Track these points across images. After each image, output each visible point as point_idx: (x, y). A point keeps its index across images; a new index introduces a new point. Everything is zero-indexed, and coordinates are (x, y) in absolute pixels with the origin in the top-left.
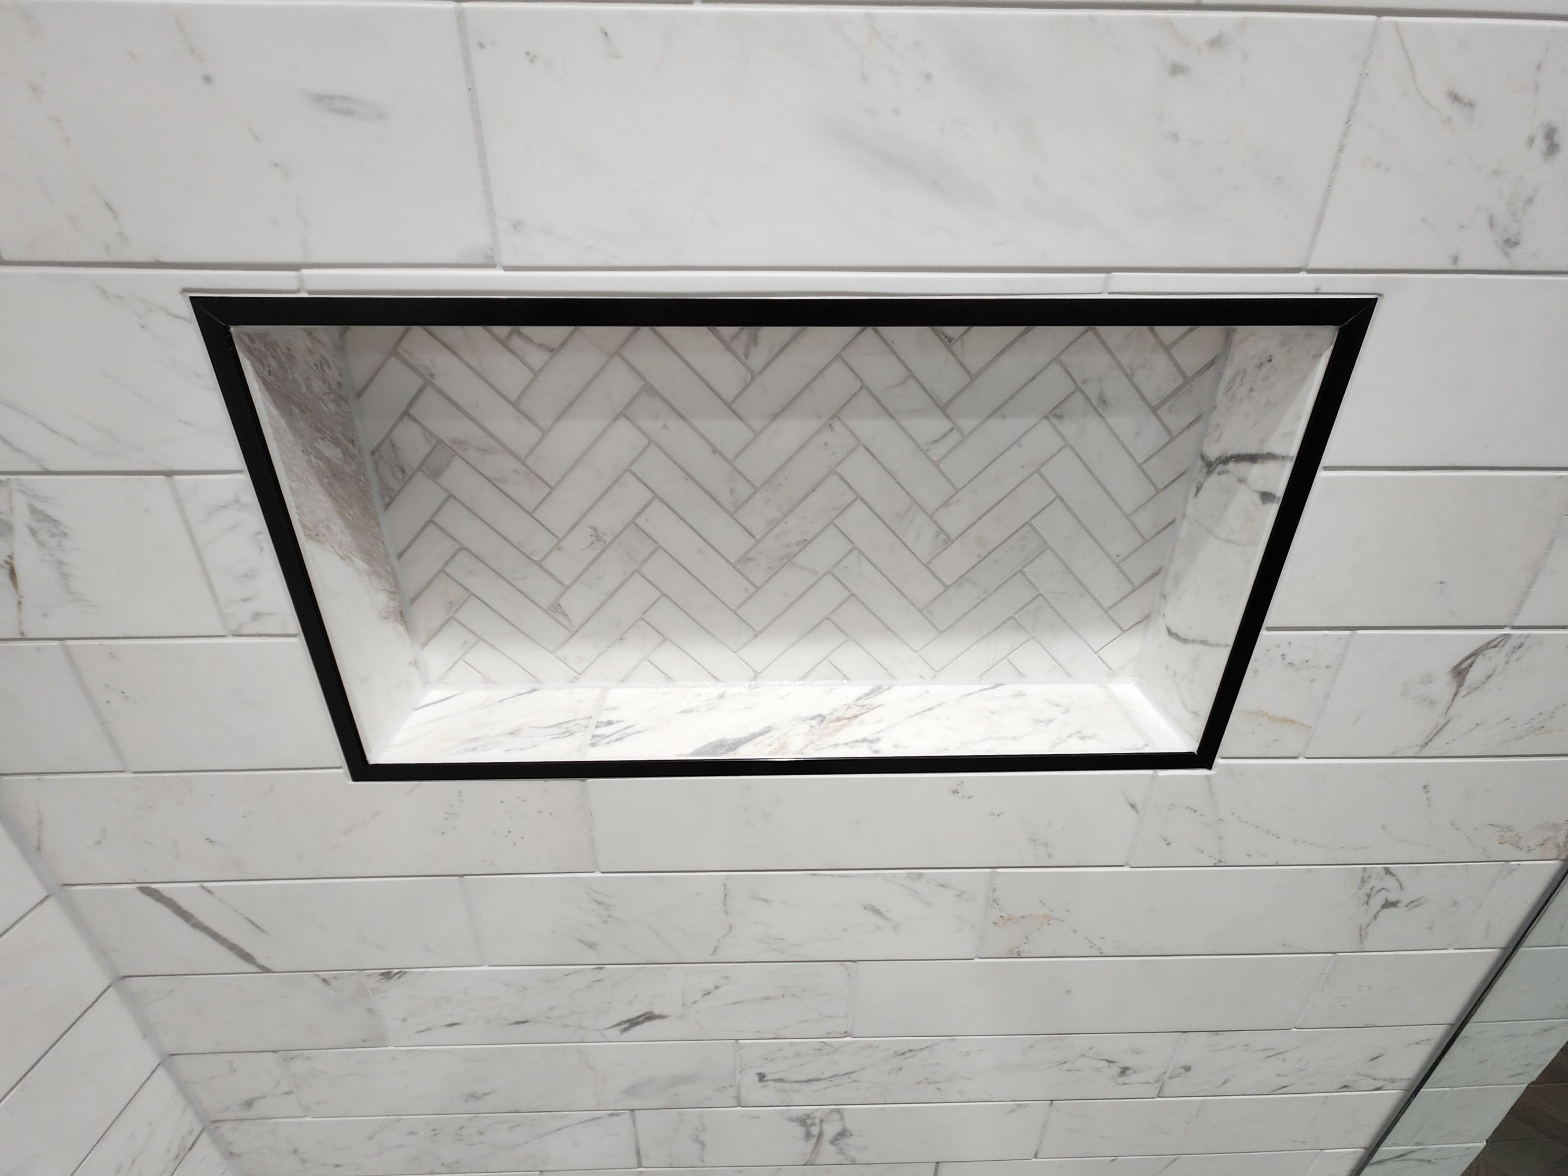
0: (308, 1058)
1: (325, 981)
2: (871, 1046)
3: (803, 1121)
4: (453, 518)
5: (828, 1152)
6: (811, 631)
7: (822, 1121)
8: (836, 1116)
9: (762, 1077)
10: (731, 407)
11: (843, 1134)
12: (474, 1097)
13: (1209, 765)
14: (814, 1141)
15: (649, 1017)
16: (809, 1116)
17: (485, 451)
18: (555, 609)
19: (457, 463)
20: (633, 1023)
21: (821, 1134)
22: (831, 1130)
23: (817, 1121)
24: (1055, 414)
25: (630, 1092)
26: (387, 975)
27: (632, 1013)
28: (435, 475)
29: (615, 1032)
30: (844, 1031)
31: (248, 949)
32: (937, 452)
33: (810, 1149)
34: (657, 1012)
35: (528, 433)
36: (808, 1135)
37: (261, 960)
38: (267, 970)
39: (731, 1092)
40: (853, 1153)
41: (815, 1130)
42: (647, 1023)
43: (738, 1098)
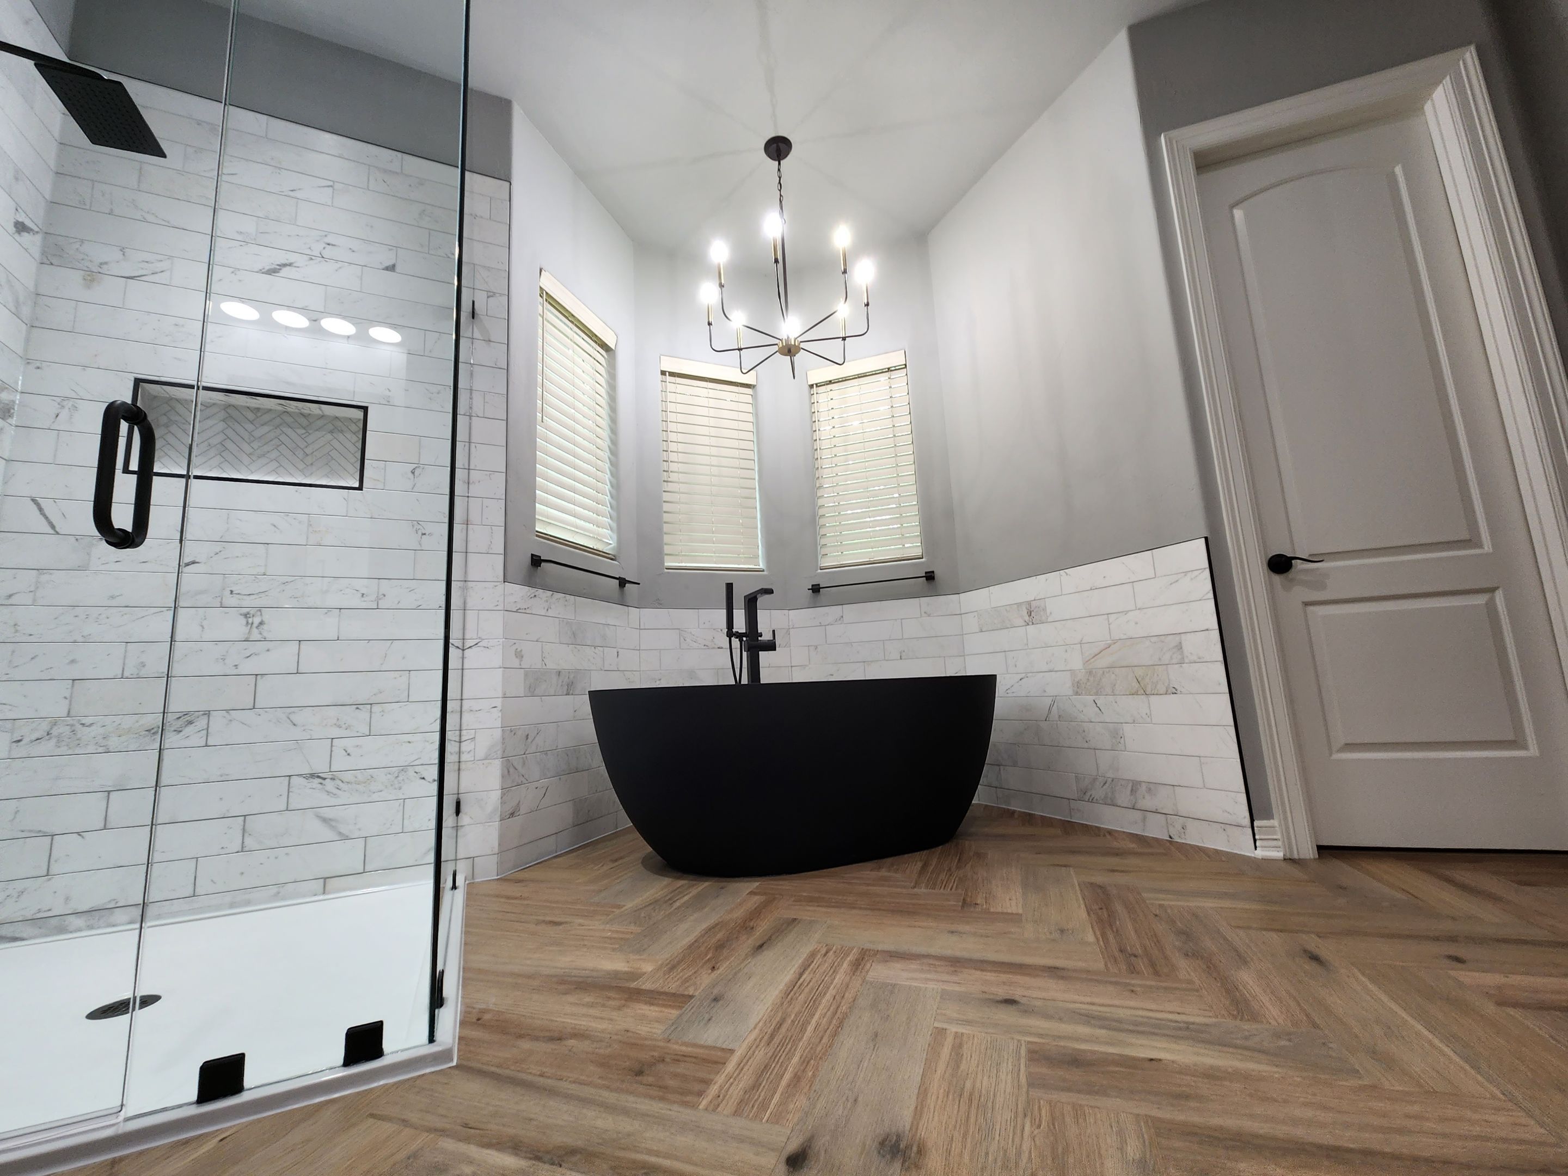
0: (51, 574)
1: (77, 539)
2: (272, 579)
3: (246, 615)
5: (255, 634)
7: (253, 616)
8: (259, 613)
9: (232, 592)
11: (261, 623)
12: (113, 597)
13: (362, 490)
14: (249, 626)
15: (194, 563)
16: (248, 613)
17: (184, 424)
19: (175, 426)
20: (187, 564)
21: (252, 623)
22: (257, 620)
23: (251, 615)
27: (189, 560)
30: (263, 571)
31: (54, 523)
33: (247, 632)
34: (197, 561)
36: (247, 624)
37: (57, 529)
38: (58, 533)
39: (219, 599)
40: (265, 634)
41: (250, 620)
42: (192, 565)
43: (221, 603)
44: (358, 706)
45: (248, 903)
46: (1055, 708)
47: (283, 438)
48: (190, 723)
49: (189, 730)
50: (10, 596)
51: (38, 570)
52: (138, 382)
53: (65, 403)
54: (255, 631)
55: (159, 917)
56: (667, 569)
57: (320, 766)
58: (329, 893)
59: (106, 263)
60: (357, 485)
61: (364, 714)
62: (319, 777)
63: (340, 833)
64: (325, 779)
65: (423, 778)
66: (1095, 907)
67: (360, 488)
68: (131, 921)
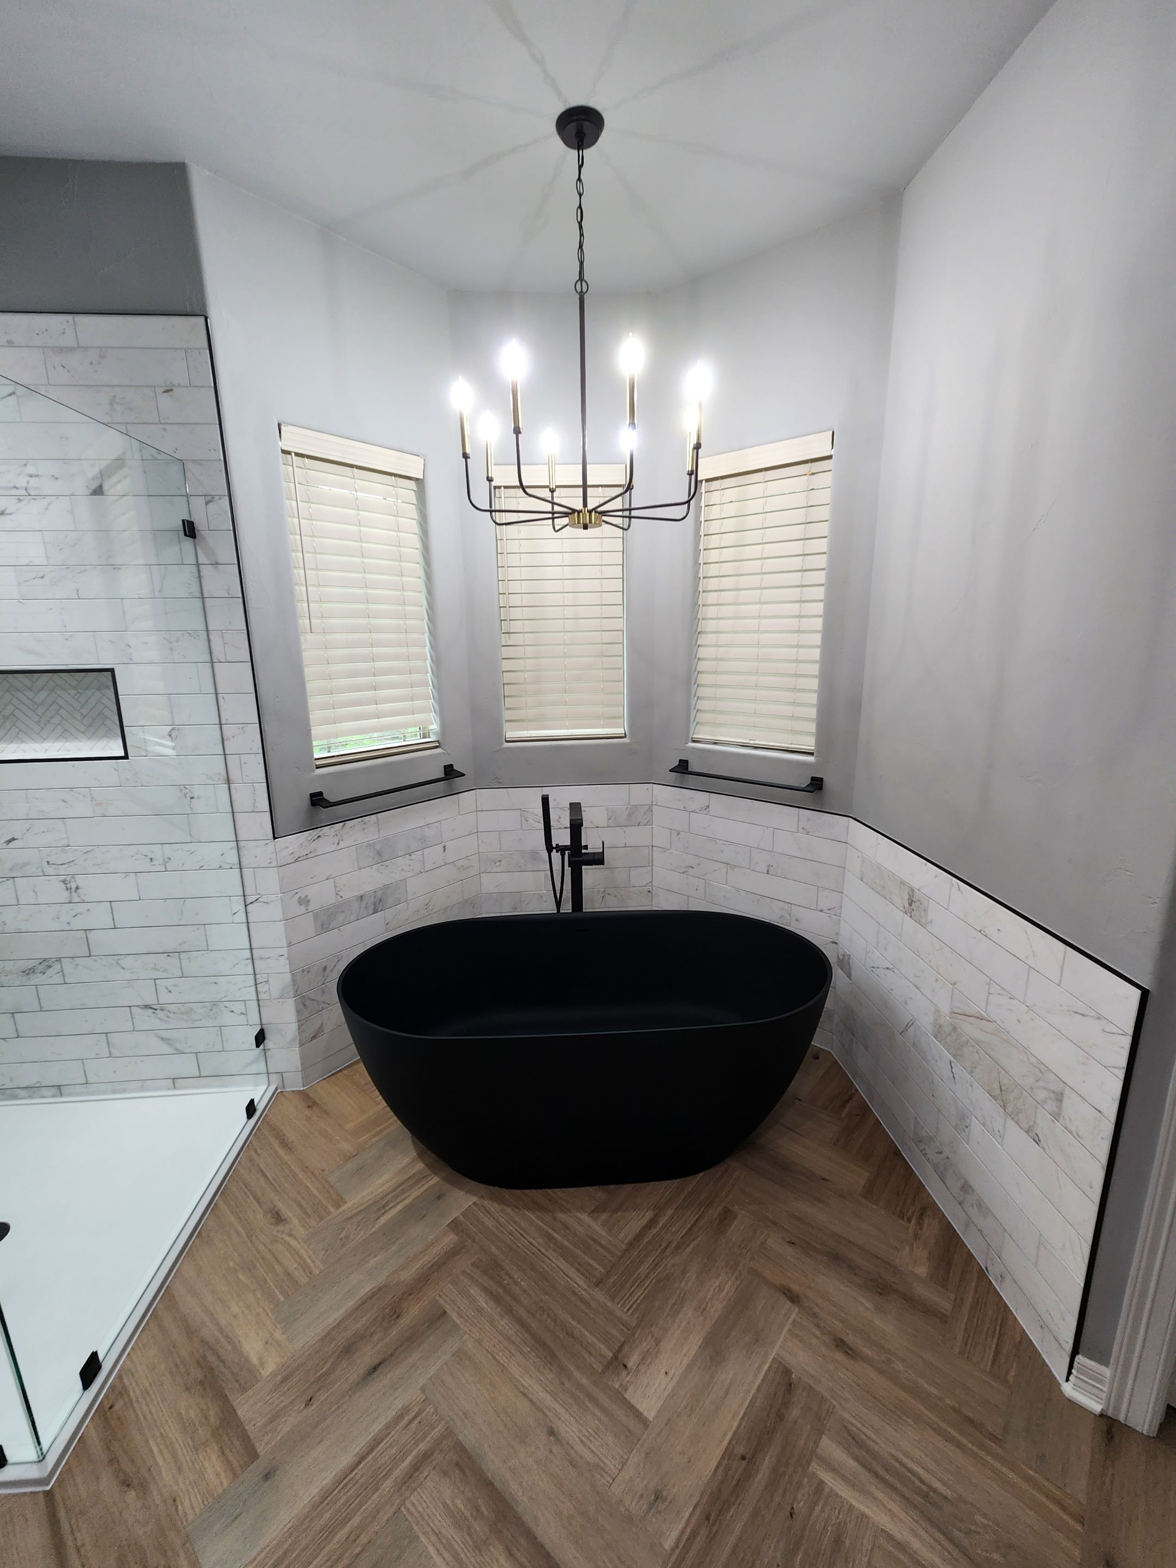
2: (75, 850)
3: (64, 882)
5: (75, 897)
6: (57, 739)
7: (70, 882)
8: (73, 880)
9: (48, 862)
10: (30, 689)
11: (77, 888)
13: (127, 760)
14: (69, 891)
15: (13, 839)
16: (65, 880)
20: (9, 841)
21: (71, 888)
22: (74, 886)
23: (68, 882)
24: (99, 689)
25: (11, 869)
27: (9, 838)
30: (67, 843)
32: (76, 697)
33: (69, 895)
34: (15, 838)
36: (67, 889)
39: (40, 869)
40: (83, 897)
41: (68, 885)
42: (13, 842)
43: (43, 872)
44: (169, 954)
45: (124, 1091)
46: (911, 1030)
47: (60, 701)
48: (49, 967)
49: (50, 972)
54: (74, 894)
55: (69, 1095)
56: (507, 742)
57: (151, 1001)
58: (178, 1089)
60: (123, 754)
61: (174, 960)
62: (151, 1008)
63: (177, 1049)
64: (156, 1010)
65: (232, 1011)
66: (740, 1450)
67: (126, 757)
68: (54, 1096)
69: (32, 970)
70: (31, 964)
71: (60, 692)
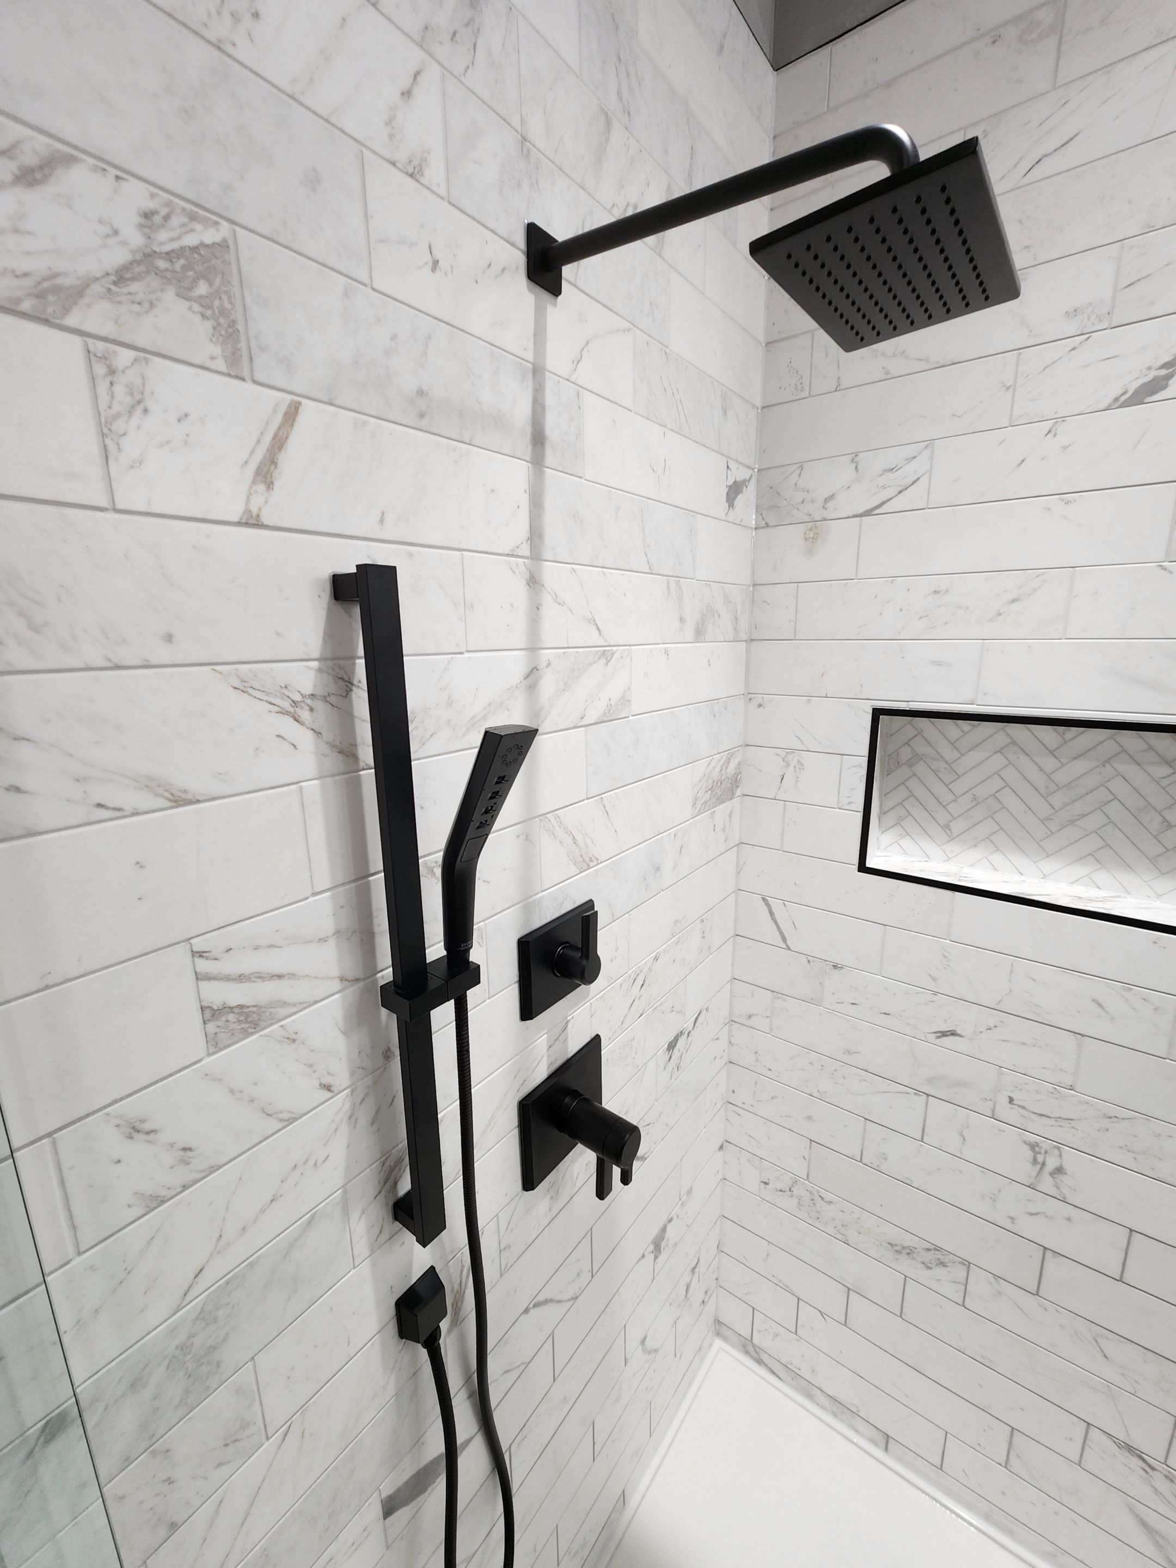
0: (785, 1000)
1: (809, 961)
2: (1086, 1102)
3: (1033, 1147)
4: (914, 784)
5: (1047, 1183)
6: (1080, 859)
7: (1046, 1152)
8: (1056, 1152)
9: (1011, 1100)
10: (1052, 753)
11: (1059, 1170)
12: (849, 1052)
14: (1038, 1167)
15: (953, 1033)
16: (1037, 1145)
17: (934, 759)
18: (946, 827)
19: (922, 763)
20: (944, 1034)
21: (1043, 1164)
22: (1052, 1163)
23: (1043, 1152)
25: (930, 1080)
26: (835, 967)
27: (945, 1028)
28: (911, 766)
29: (931, 1038)
30: (1070, 1084)
31: (786, 935)
32: (1164, 783)
33: (1034, 1174)
34: (958, 1032)
35: (956, 754)
36: (1035, 1161)
37: (789, 943)
38: (789, 948)
39: (990, 1104)
40: (1066, 1191)
41: (1040, 1158)
42: (951, 1037)
43: (993, 1111)
48: (943, 1264)
49: (939, 1272)
50: (750, 1017)
51: (772, 991)
52: (877, 713)
53: (790, 757)
54: (1047, 1177)
57: (1149, 1446)
59: (832, 497)
62: (1143, 1460)
68: (872, 1441)
69: (910, 1252)
70: (909, 1240)
71: (1125, 768)
